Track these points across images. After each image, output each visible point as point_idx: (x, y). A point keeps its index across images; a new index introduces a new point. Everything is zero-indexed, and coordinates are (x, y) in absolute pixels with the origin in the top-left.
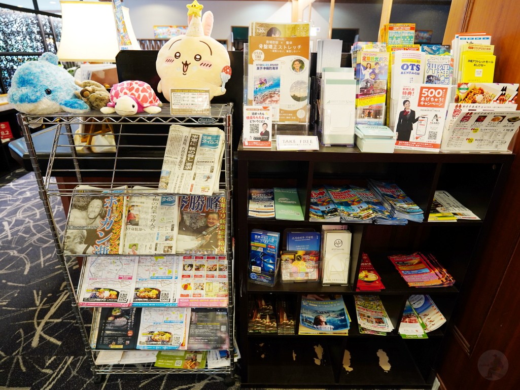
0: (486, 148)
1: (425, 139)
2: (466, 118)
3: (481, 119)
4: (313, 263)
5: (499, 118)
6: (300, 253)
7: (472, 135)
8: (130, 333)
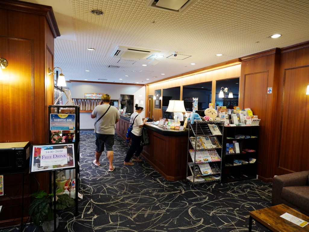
0: (256, 125)
1: (248, 124)
2: (254, 120)
3: (255, 121)
4: (233, 150)
5: (257, 120)
6: (231, 148)
7: (254, 123)
8: (200, 172)
